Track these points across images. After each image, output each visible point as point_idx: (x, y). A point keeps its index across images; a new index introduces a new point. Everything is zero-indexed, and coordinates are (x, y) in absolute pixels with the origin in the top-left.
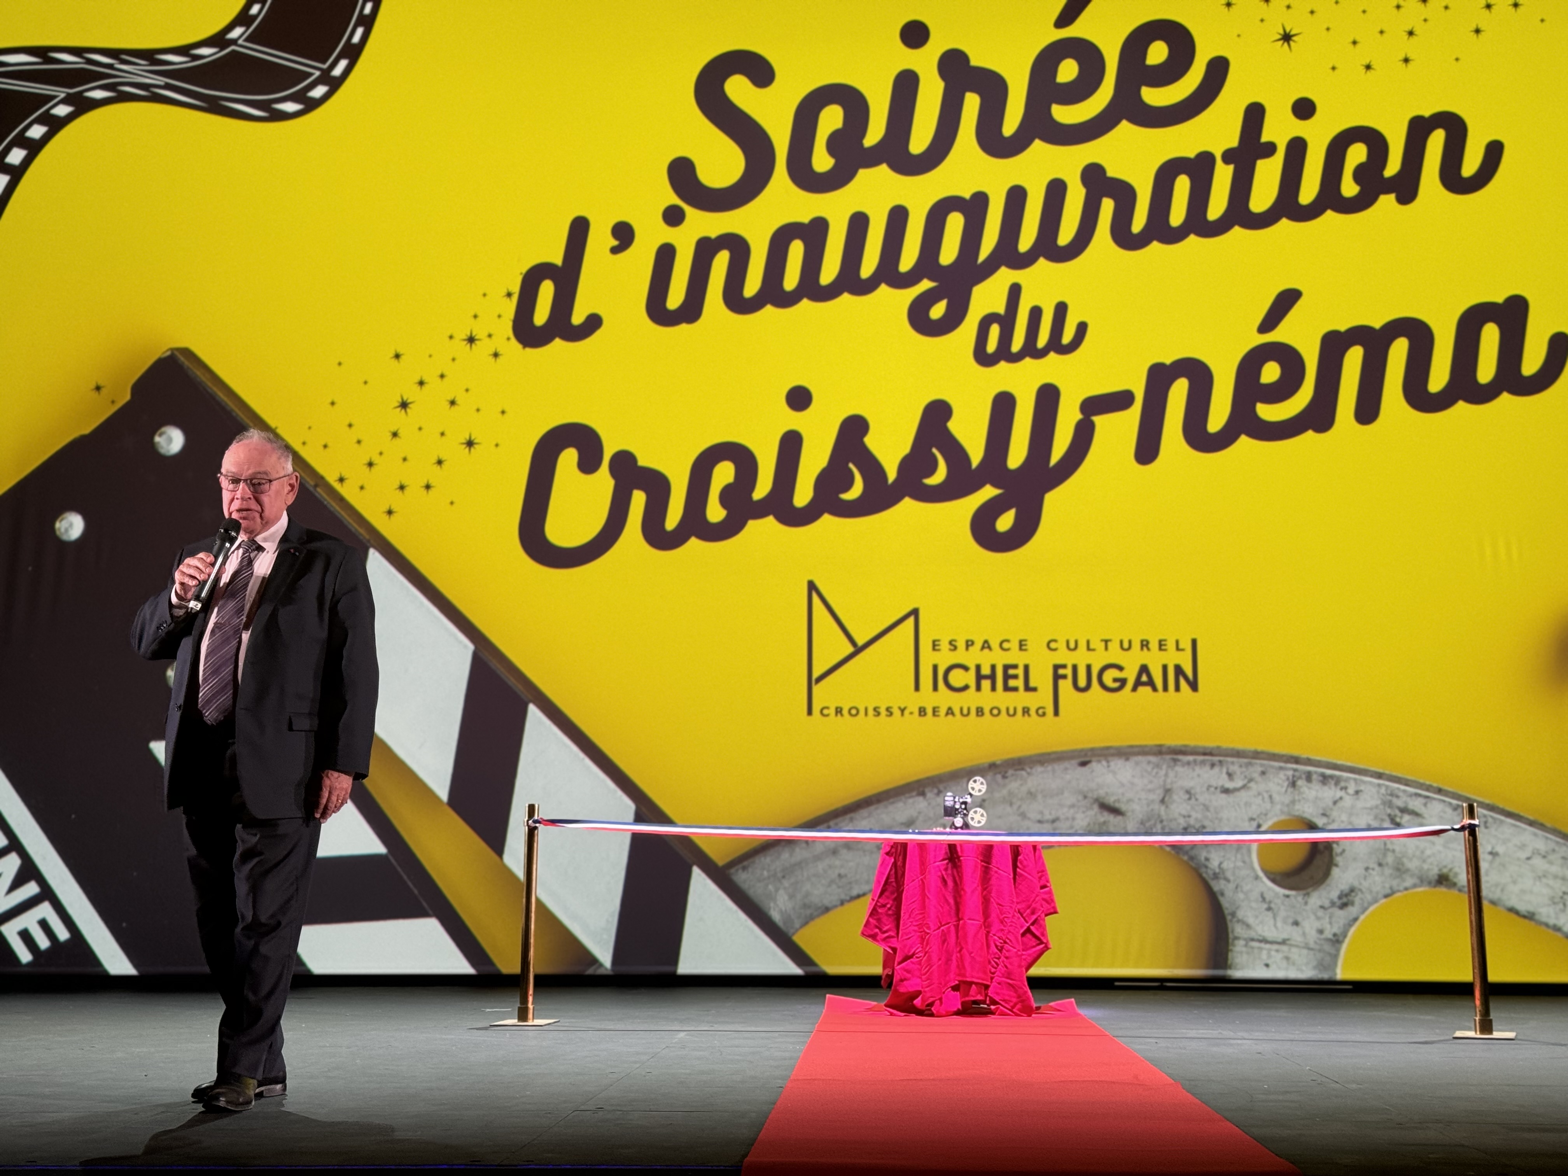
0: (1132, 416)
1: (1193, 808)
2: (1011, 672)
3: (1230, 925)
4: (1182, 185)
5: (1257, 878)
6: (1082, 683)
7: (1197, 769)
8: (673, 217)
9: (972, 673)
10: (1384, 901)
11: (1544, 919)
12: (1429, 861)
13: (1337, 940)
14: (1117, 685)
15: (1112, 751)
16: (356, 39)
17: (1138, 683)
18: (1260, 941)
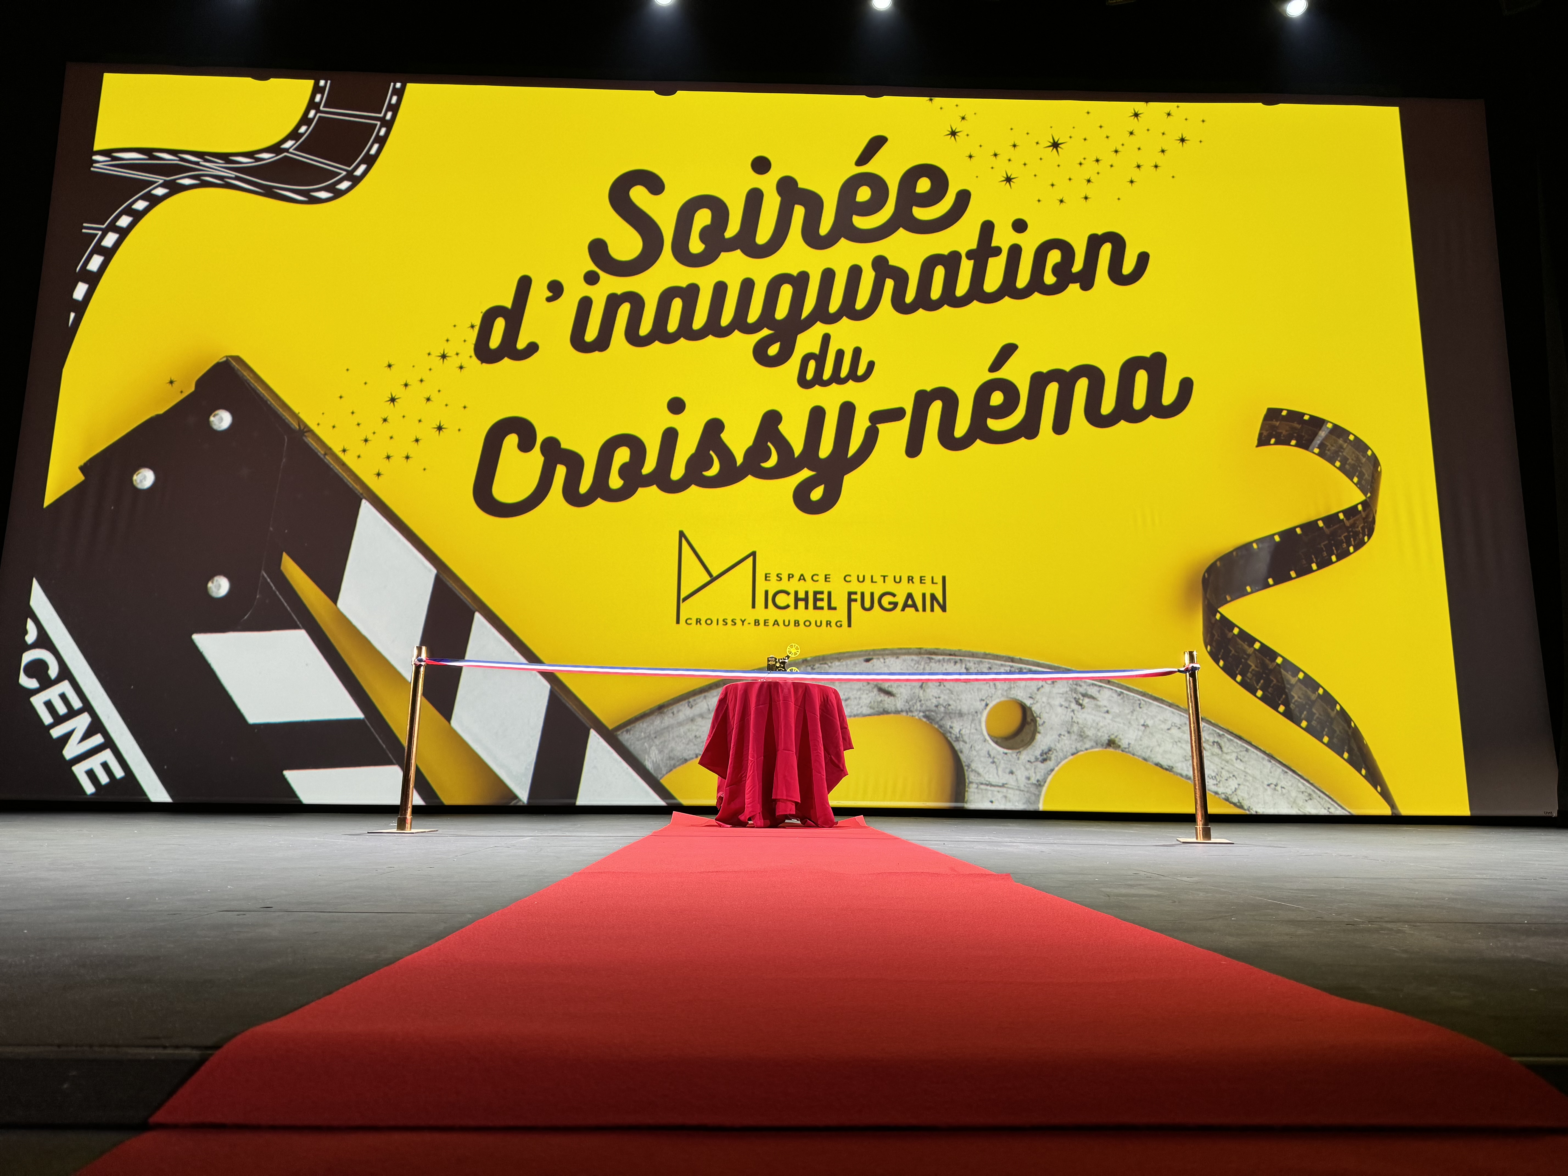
0: (903, 426)
1: (942, 692)
2: (819, 596)
3: (966, 773)
4: (939, 273)
5: (985, 740)
6: (867, 604)
7: (945, 664)
8: (591, 279)
9: (792, 596)
10: (1071, 757)
11: (1179, 771)
12: (1102, 730)
13: (1039, 785)
14: (891, 606)
15: (887, 652)
16: (373, 152)
17: (905, 606)
18: (987, 785)
